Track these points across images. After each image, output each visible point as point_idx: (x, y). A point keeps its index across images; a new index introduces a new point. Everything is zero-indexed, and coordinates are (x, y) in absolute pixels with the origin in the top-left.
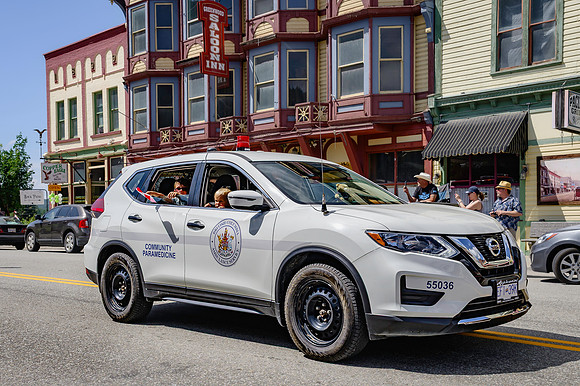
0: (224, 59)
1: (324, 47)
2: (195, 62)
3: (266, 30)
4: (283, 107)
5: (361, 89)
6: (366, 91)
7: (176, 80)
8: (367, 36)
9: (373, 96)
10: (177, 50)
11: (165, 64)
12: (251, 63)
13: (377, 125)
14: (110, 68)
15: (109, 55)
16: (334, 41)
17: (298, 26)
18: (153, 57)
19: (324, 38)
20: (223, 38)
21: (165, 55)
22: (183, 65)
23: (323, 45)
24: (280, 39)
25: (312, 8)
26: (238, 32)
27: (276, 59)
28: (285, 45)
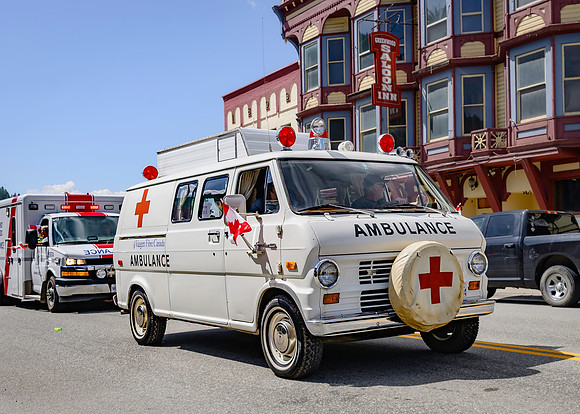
0: (396, 89)
1: (502, 70)
2: (367, 94)
3: (439, 56)
4: (458, 135)
5: (543, 111)
6: (549, 113)
7: (348, 113)
8: (549, 55)
9: (557, 119)
10: (349, 83)
11: (337, 99)
12: (424, 91)
13: (562, 149)
14: (284, 105)
15: (283, 93)
16: (512, 63)
17: (474, 50)
18: (325, 92)
19: (502, 60)
20: (395, 68)
21: (336, 89)
22: (354, 98)
23: (501, 68)
24: (454, 65)
25: (488, 30)
26: (410, 61)
27: (450, 85)
28: (459, 70)
